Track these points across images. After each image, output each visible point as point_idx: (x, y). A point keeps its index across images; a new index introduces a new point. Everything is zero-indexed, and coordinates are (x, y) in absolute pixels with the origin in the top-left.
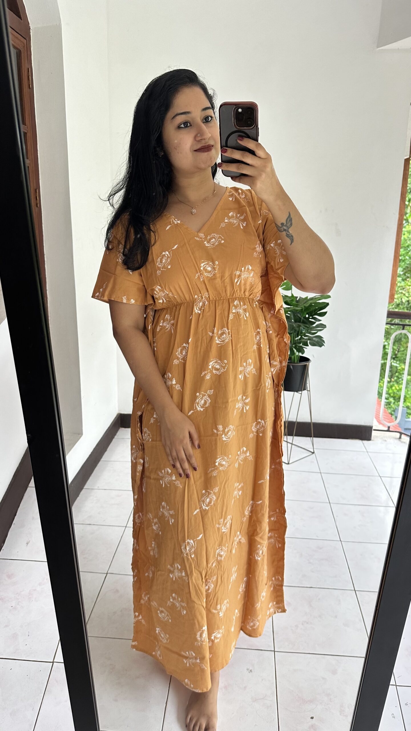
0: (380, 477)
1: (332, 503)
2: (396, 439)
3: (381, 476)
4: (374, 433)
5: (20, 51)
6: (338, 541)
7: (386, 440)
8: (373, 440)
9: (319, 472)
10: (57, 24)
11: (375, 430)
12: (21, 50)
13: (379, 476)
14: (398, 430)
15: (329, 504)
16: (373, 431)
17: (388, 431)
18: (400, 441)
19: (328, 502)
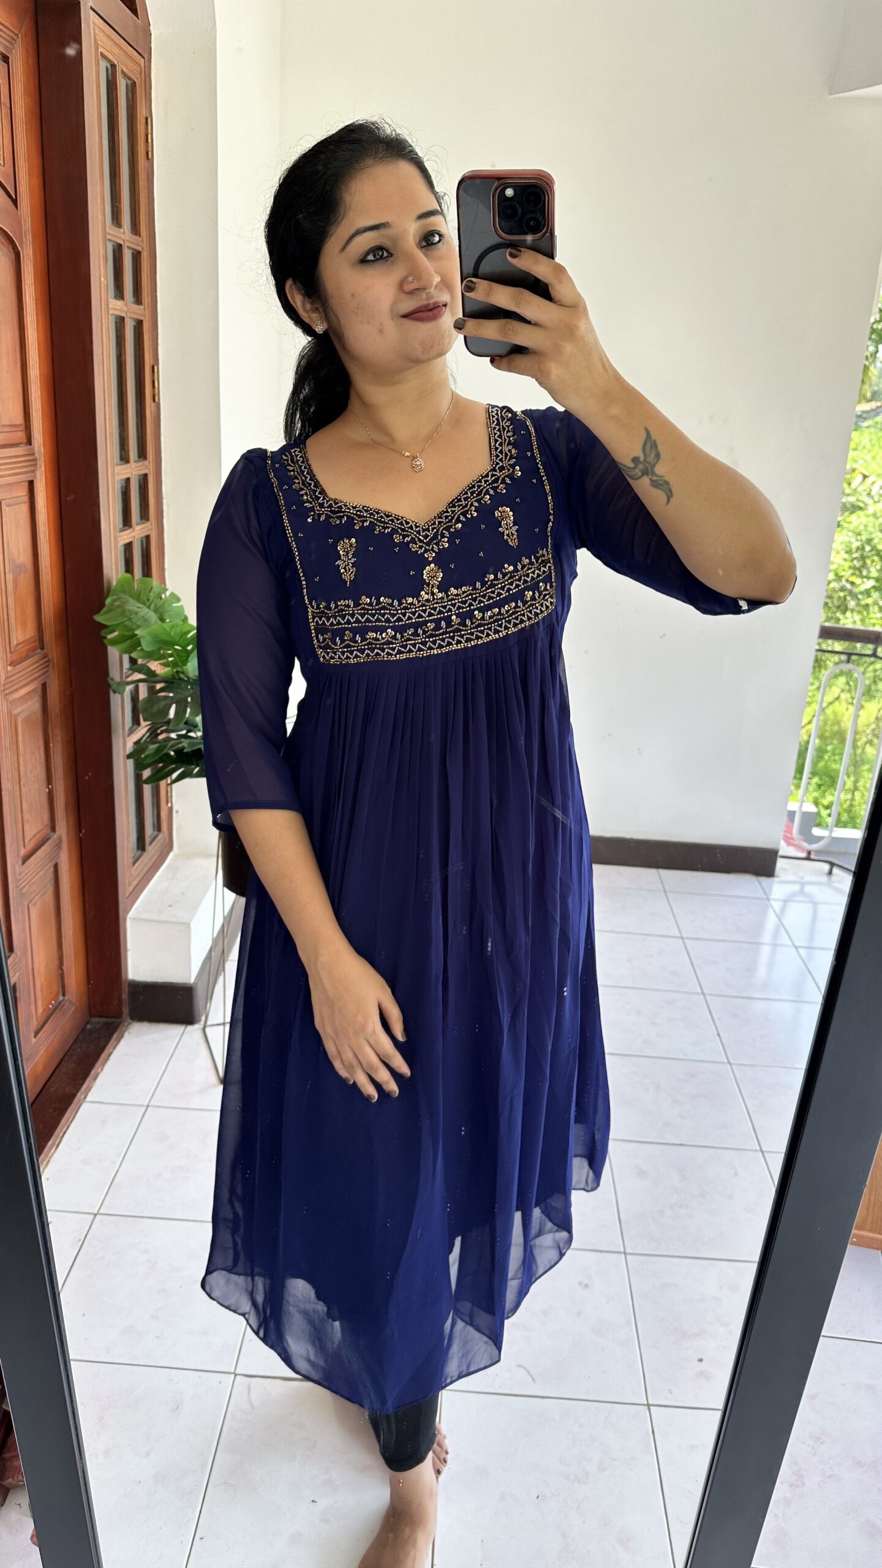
0: (796, 947)
1: (708, 994)
2: (821, 874)
3: (797, 944)
4: (780, 864)
5: (135, 83)
6: (723, 1063)
7: (804, 877)
8: (778, 877)
9: (679, 935)
10: (207, 30)
11: (782, 857)
12: (136, 81)
13: (794, 945)
14: (826, 859)
15: (702, 997)
16: (780, 861)
17: (808, 858)
18: (830, 879)
19: (701, 993)
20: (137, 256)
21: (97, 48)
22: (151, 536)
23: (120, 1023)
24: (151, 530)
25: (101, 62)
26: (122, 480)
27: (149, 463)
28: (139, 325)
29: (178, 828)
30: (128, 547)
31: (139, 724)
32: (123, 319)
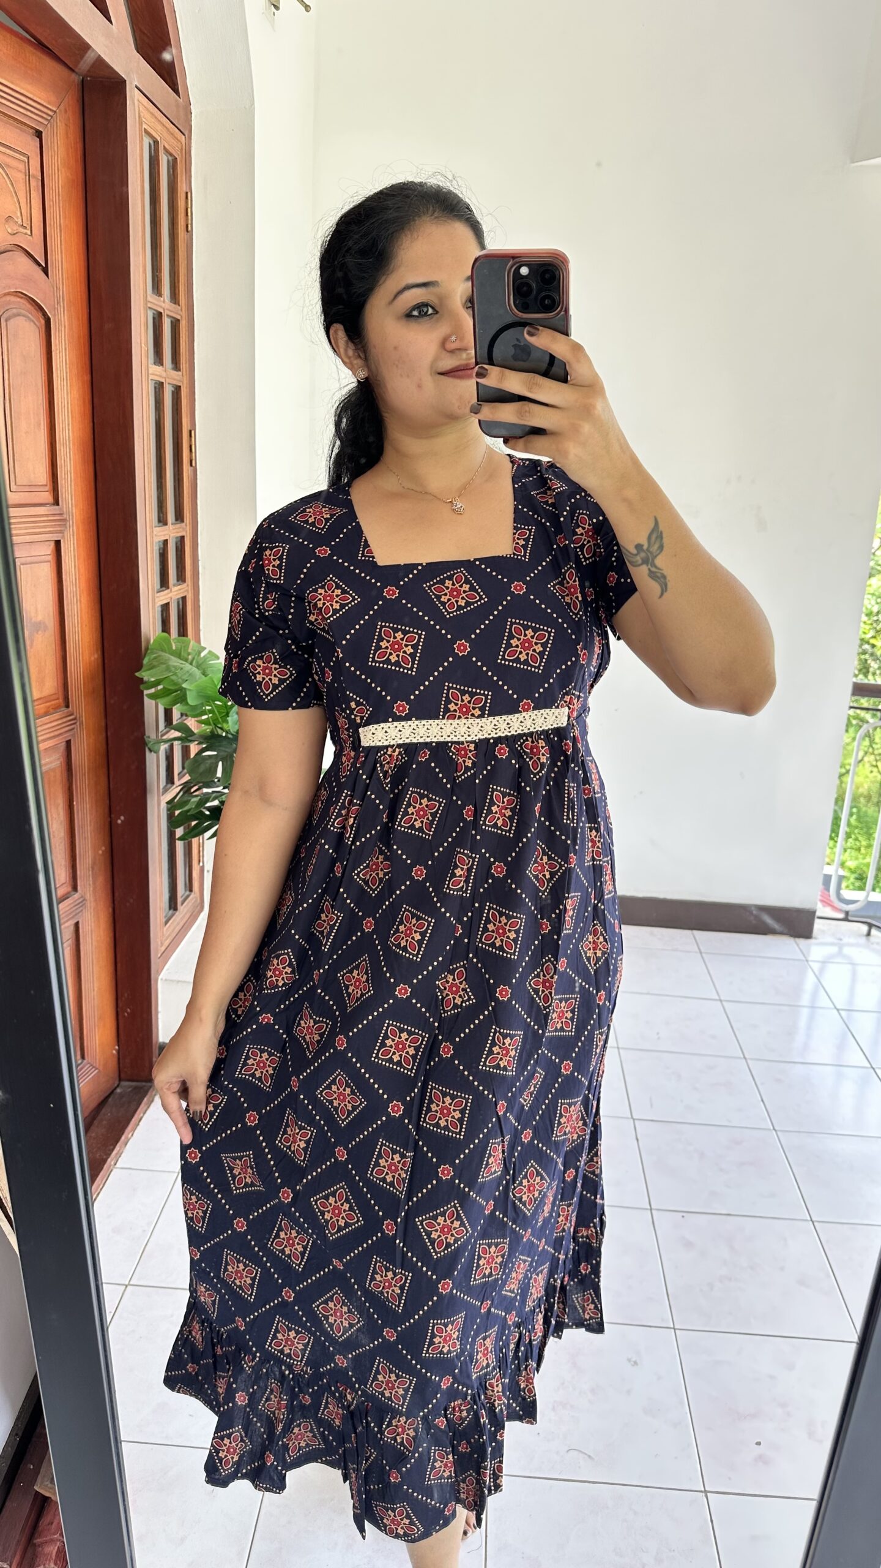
0: (838, 1010)
1: (751, 1059)
3: (838, 1007)
4: (818, 925)
5: (176, 159)
6: (770, 1130)
7: (842, 937)
8: (816, 938)
10: (245, 108)
11: (819, 918)
12: (177, 157)
13: (835, 1008)
14: (864, 920)
15: (744, 1060)
16: (817, 922)
17: (846, 919)
18: (868, 940)
19: (742, 1056)
20: (175, 324)
21: (141, 124)
22: (187, 597)
24: (188, 591)
25: (144, 137)
26: (160, 541)
27: (186, 525)
28: (177, 391)
30: (165, 608)
31: (173, 783)
32: (162, 384)
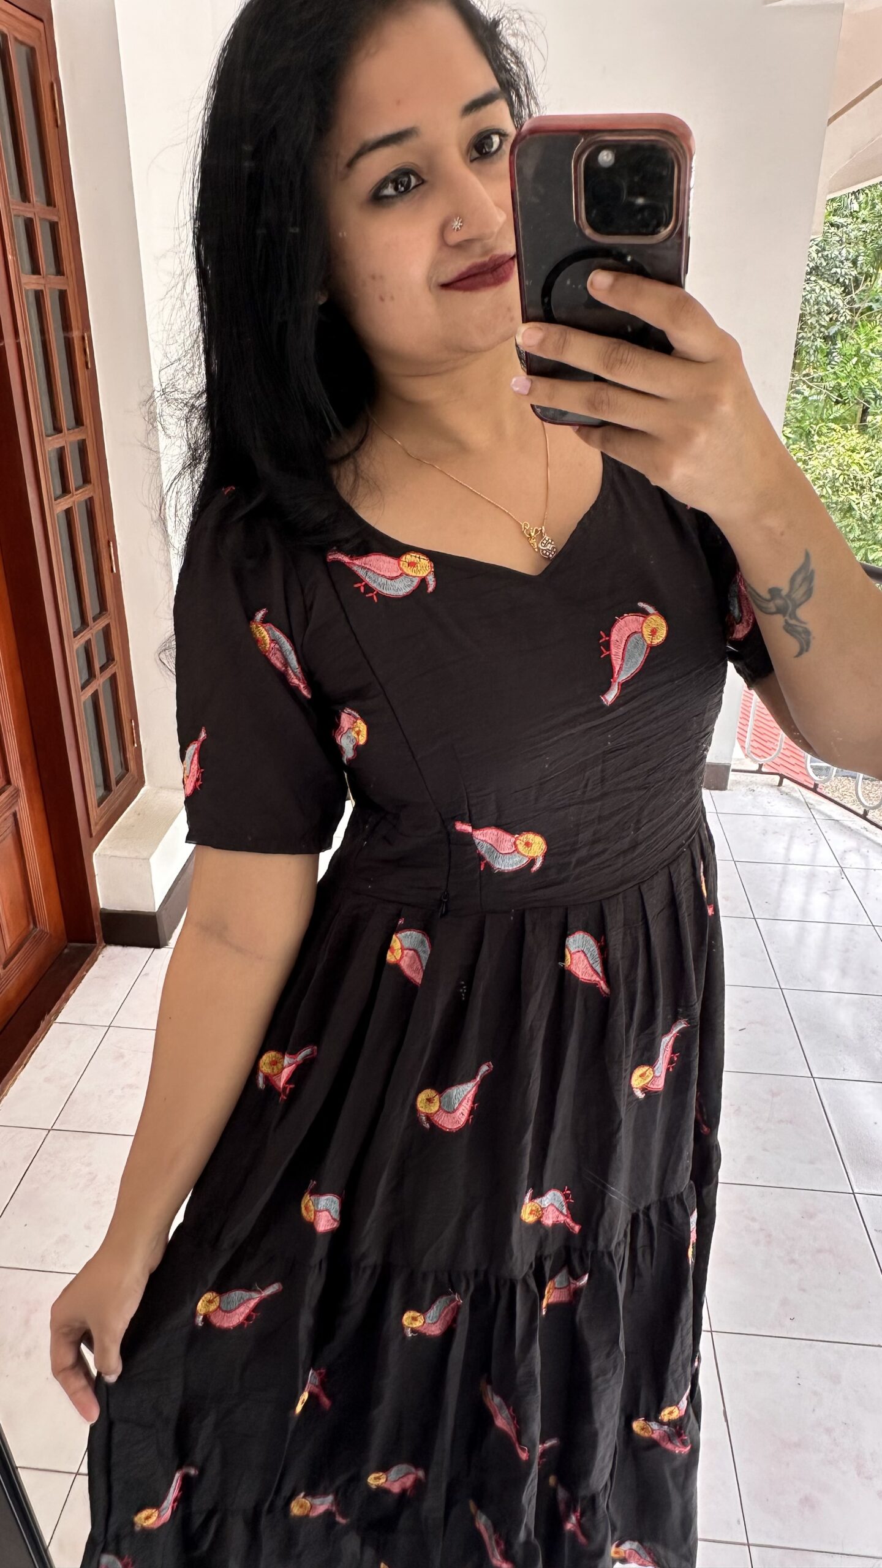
2: (772, 786)
4: (733, 777)
5: (33, 48)
7: (755, 789)
8: (730, 790)
11: (733, 770)
12: (35, 46)
14: (777, 772)
16: (731, 773)
17: (759, 771)
18: (778, 790)
20: (54, 227)
22: (94, 498)
23: (94, 947)
24: (94, 492)
26: (57, 449)
27: (87, 427)
28: (63, 295)
29: (147, 766)
30: (68, 512)
31: (95, 676)
32: (42, 291)
